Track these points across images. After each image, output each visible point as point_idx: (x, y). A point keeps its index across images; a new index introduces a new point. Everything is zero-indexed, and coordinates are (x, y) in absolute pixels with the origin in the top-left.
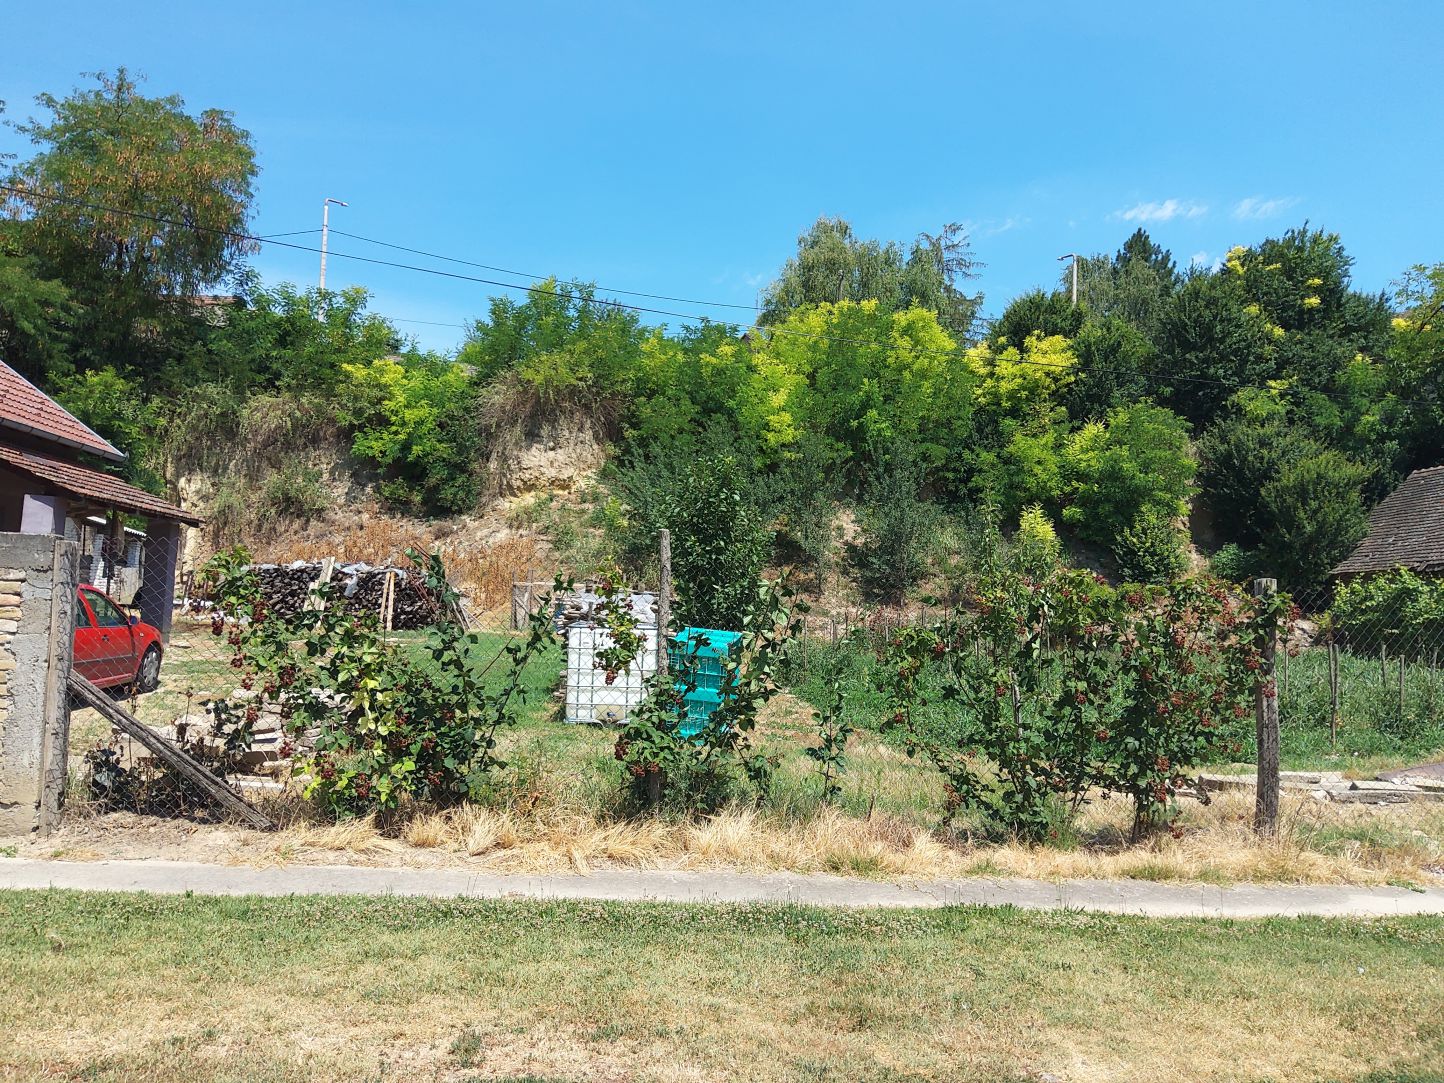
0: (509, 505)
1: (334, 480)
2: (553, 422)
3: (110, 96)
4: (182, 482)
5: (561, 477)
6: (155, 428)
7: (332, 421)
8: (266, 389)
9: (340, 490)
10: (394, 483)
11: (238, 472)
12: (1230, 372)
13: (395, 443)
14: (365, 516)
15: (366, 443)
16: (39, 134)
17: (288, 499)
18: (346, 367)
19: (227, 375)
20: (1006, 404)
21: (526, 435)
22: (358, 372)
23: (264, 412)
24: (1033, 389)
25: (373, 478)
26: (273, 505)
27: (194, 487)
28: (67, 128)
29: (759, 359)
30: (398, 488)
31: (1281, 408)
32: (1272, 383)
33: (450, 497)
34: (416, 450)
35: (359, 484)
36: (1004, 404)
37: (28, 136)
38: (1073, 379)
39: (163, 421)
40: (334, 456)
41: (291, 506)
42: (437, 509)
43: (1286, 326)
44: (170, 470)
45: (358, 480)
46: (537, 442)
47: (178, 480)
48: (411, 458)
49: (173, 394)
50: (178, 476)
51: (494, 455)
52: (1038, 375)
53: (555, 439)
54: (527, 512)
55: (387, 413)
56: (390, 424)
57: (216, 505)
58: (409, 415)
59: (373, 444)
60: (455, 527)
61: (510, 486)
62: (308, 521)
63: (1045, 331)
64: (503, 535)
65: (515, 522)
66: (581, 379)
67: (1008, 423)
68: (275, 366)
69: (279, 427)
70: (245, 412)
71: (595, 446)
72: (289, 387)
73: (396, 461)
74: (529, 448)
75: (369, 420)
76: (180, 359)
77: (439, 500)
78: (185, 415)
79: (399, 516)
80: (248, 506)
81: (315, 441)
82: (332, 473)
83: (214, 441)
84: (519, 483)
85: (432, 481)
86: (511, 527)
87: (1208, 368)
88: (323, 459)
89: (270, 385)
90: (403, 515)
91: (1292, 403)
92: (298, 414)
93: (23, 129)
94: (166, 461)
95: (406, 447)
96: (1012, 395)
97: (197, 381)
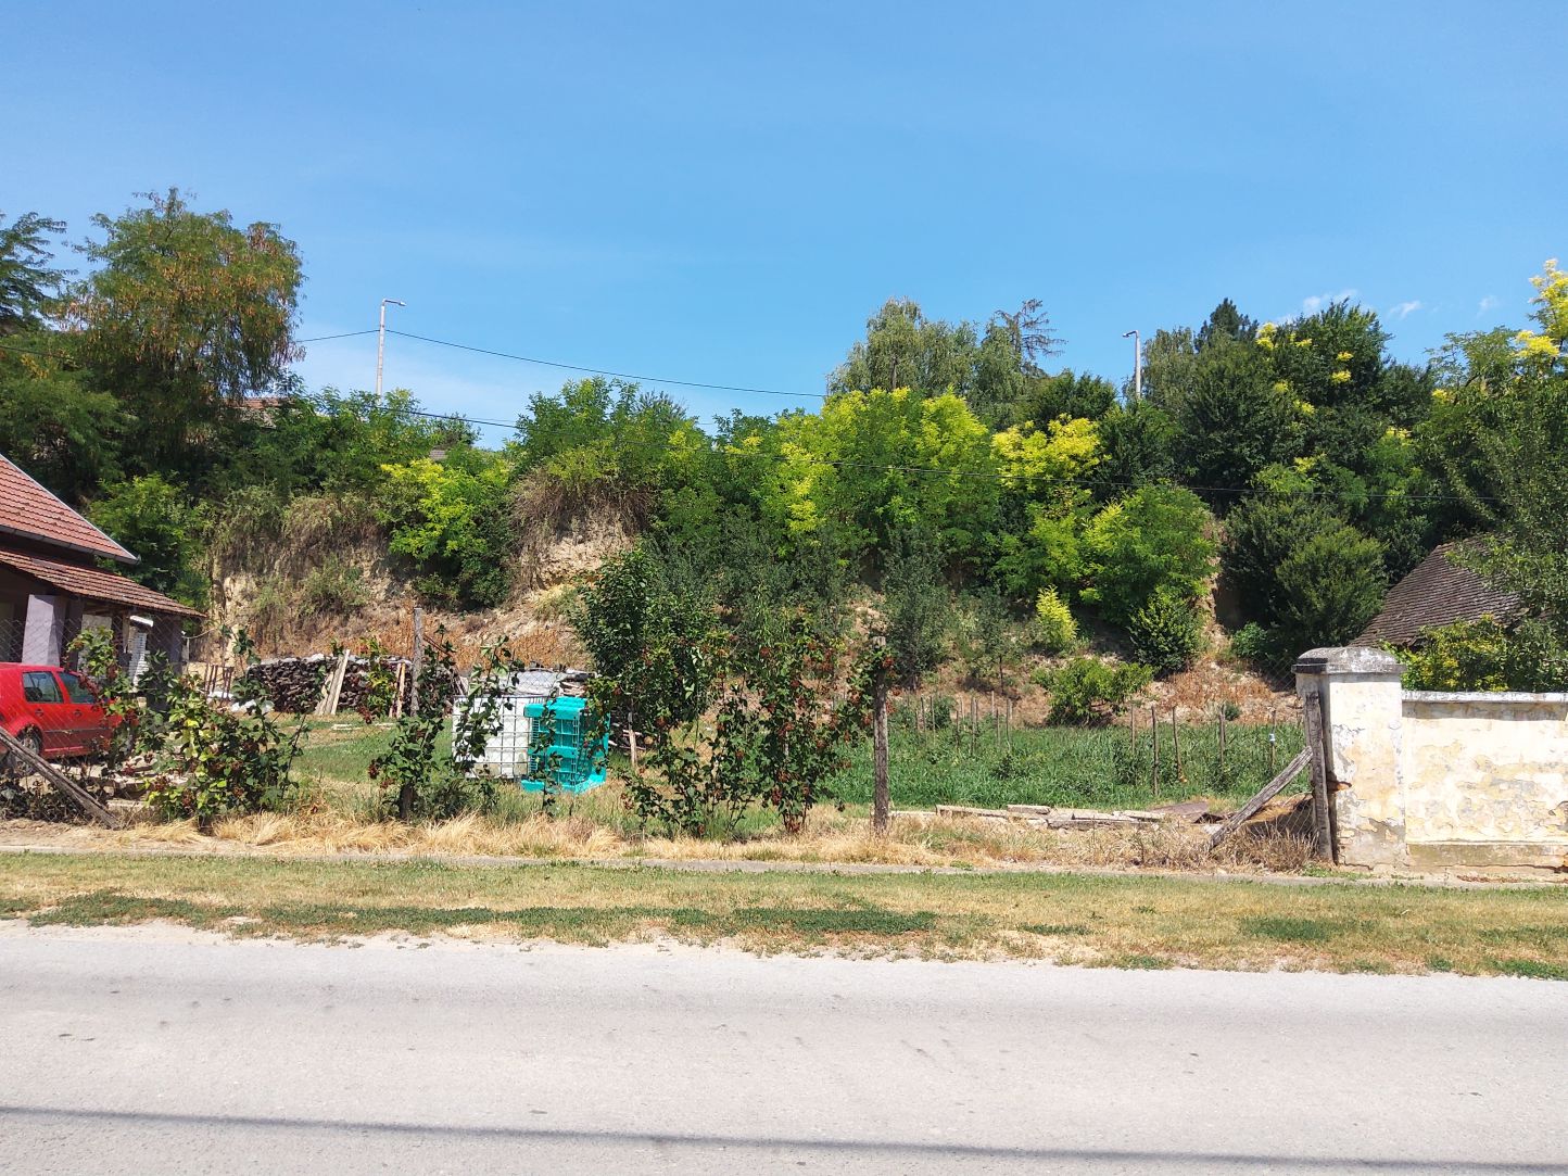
0: (537, 598)
1: (375, 576)
2: (583, 516)
3: (161, 215)
4: (227, 581)
5: (590, 569)
6: (202, 530)
7: (372, 519)
8: (310, 490)
9: (380, 587)
10: (429, 578)
11: (282, 571)
12: (1255, 451)
13: (431, 539)
14: (402, 612)
15: (404, 540)
16: (94, 252)
17: (328, 596)
18: (386, 467)
19: (271, 478)
20: (1031, 488)
21: (556, 529)
22: (397, 471)
23: (308, 512)
24: (1058, 474)
25: (410, 575)
26: (313, 602)
27: (239, 587)
28: (120, 246)
29: (786, 448)
30: (434, 583)
31: (1308, 486)
32: (1298, 460)
33: (482, 591)
34: (452, 544)
35: (398, 580)
36: (1030, 488)
37: (85, 255)
38: (1097, 461)
39: (209, 524)
40: (375, 554)
41: (331, 604)
42: (472, 603)
43: (1314, 401)
44: (216, 570)
45: (398, 576)
46: (567, 536)
47: (223, 580)
48: (447, 554)
49: (220, 498)
50: (223, 576)
51: (525, 548)
52: (1062, 458)
53: (584, 532)
54: (554, 604)
55: (424, 511)
56: (425, 520)
57: (259, 603)
58: (444, 512)
59: (412, 541)
60: (486, 621)
61: (539, 579)
62: (347, 618)
63: (1072, 413)
64: (530, 627)
65: (542, 615)
66: (608, 473)
67: (1033, 507)
68: (319, 468)
69: (320, 527)
70: (288, 513)
71: (625, 539)
72: (332, 488)
73: (433, 557)
74: (559, 541)
75: (407, 517)
76: (226, 464)
77: (472, 594)
78: (230, 517)
79: (436, 610)
80: (290, 604)
81: (356, 540)
82: (373, 570)
83: (257, 541)
84: (548, 576)
85: (465, 576)
86: (538, 619)
87: (1232, 447)
88: (364, 557)
89: (314, 486)
90: (439, 609)
91: (1320, 481)
92: (338, 513)
93: (80, 249)
94: (212, 563)
95: (442, 543)
96: (1038, 479)
97: (243, 484)
